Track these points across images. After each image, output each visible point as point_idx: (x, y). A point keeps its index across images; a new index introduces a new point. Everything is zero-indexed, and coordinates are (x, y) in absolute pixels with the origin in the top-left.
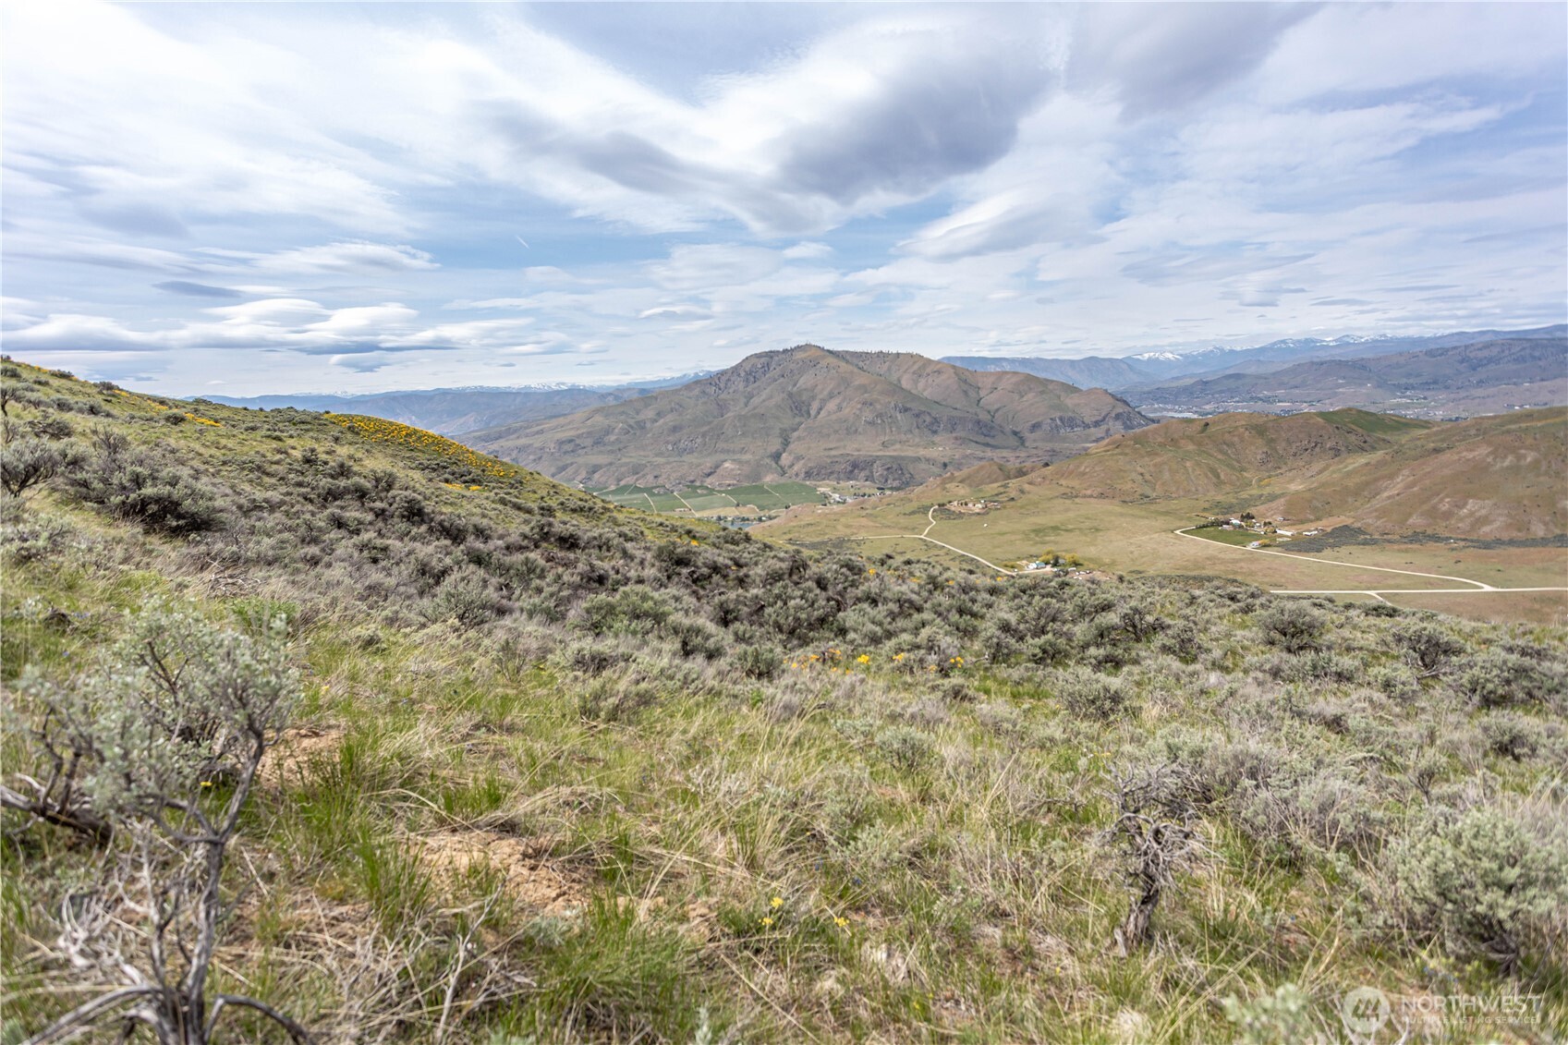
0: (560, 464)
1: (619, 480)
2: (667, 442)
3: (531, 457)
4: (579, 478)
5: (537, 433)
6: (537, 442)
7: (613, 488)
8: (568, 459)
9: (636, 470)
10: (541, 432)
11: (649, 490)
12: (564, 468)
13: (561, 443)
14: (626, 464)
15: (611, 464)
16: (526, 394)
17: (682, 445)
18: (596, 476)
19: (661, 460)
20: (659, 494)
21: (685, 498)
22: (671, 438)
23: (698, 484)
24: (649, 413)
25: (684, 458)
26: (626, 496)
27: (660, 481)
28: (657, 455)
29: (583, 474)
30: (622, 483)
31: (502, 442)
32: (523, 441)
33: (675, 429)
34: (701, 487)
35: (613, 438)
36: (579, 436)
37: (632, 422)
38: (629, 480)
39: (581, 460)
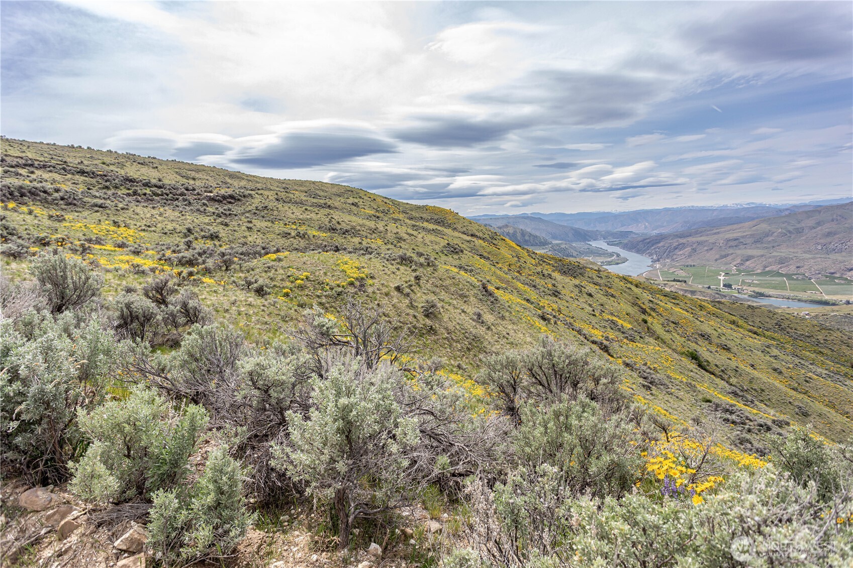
0: (723, 253)
1: (766, 267)
2: (818, 244)
3: (706, 248)
4: (735, 263)
5: (715, 234)
6: (712, 239)
7: (759, 271)
8: (731, 251)
9: (782, 261)
10: (718, 233)
11: (789, 276)
12: (726, 256)
13: (728, 240)
14: (774, 256)
15: (762, 256)
16: (722, 210)
17: (831, 246)
18: (748, 263)
19: (808, 256)
20: (797, 279)
21: (819, 284)
22: (822, 241)
23: (838, 275)
24: (811, 222)
25: (830, 256)
26: (768, 278)
27: (801, 270)
28: (805, 252)
29: (739, 261)
30: (767, 269)
31: (691, 239)
32: (703, 238)
33: (829, 234)
34: (841, 278)
35: (770, 239)
36: (743, 237)
37: (791, 228)
38: (774, 268)
39: (739, 252)
